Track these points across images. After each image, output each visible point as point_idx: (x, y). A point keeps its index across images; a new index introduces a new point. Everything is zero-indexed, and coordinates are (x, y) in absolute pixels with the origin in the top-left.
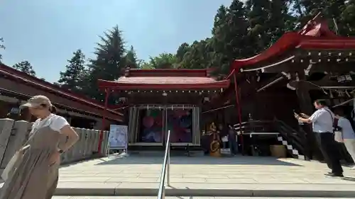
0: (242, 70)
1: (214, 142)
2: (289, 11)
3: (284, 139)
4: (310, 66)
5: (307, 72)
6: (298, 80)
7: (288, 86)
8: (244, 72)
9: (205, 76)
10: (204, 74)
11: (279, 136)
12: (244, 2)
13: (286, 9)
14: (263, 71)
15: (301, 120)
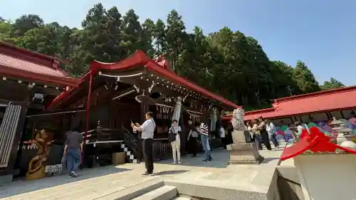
0: (100, 73)
1: (37, 158)
2: (152, 44)
3: (126, 146)
4: (152, 86)
5: (150, 90)
6: (144, 95)
7: (136, 98)
8: (101, 76)
9: (51, 67)
10: (50, 63)
11: (123, 143)
12: (122, 16)
13: (151, 41)
14: (118, 80)
15: (135, 128)
